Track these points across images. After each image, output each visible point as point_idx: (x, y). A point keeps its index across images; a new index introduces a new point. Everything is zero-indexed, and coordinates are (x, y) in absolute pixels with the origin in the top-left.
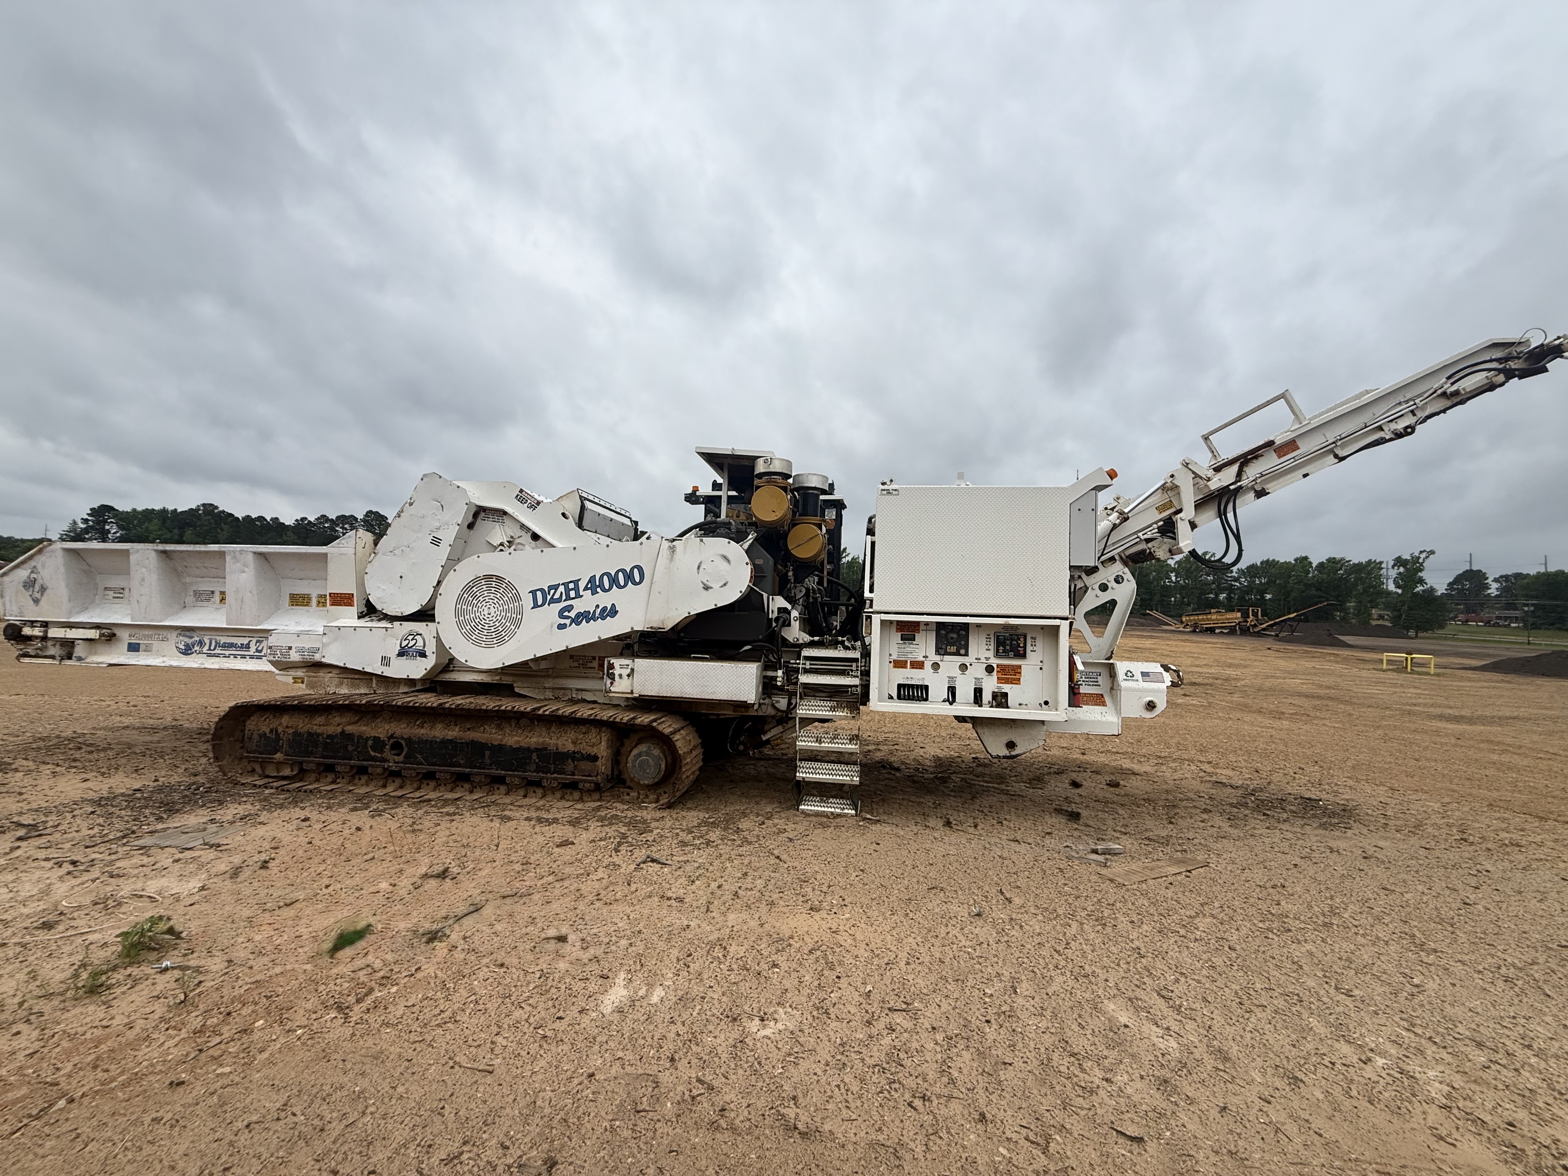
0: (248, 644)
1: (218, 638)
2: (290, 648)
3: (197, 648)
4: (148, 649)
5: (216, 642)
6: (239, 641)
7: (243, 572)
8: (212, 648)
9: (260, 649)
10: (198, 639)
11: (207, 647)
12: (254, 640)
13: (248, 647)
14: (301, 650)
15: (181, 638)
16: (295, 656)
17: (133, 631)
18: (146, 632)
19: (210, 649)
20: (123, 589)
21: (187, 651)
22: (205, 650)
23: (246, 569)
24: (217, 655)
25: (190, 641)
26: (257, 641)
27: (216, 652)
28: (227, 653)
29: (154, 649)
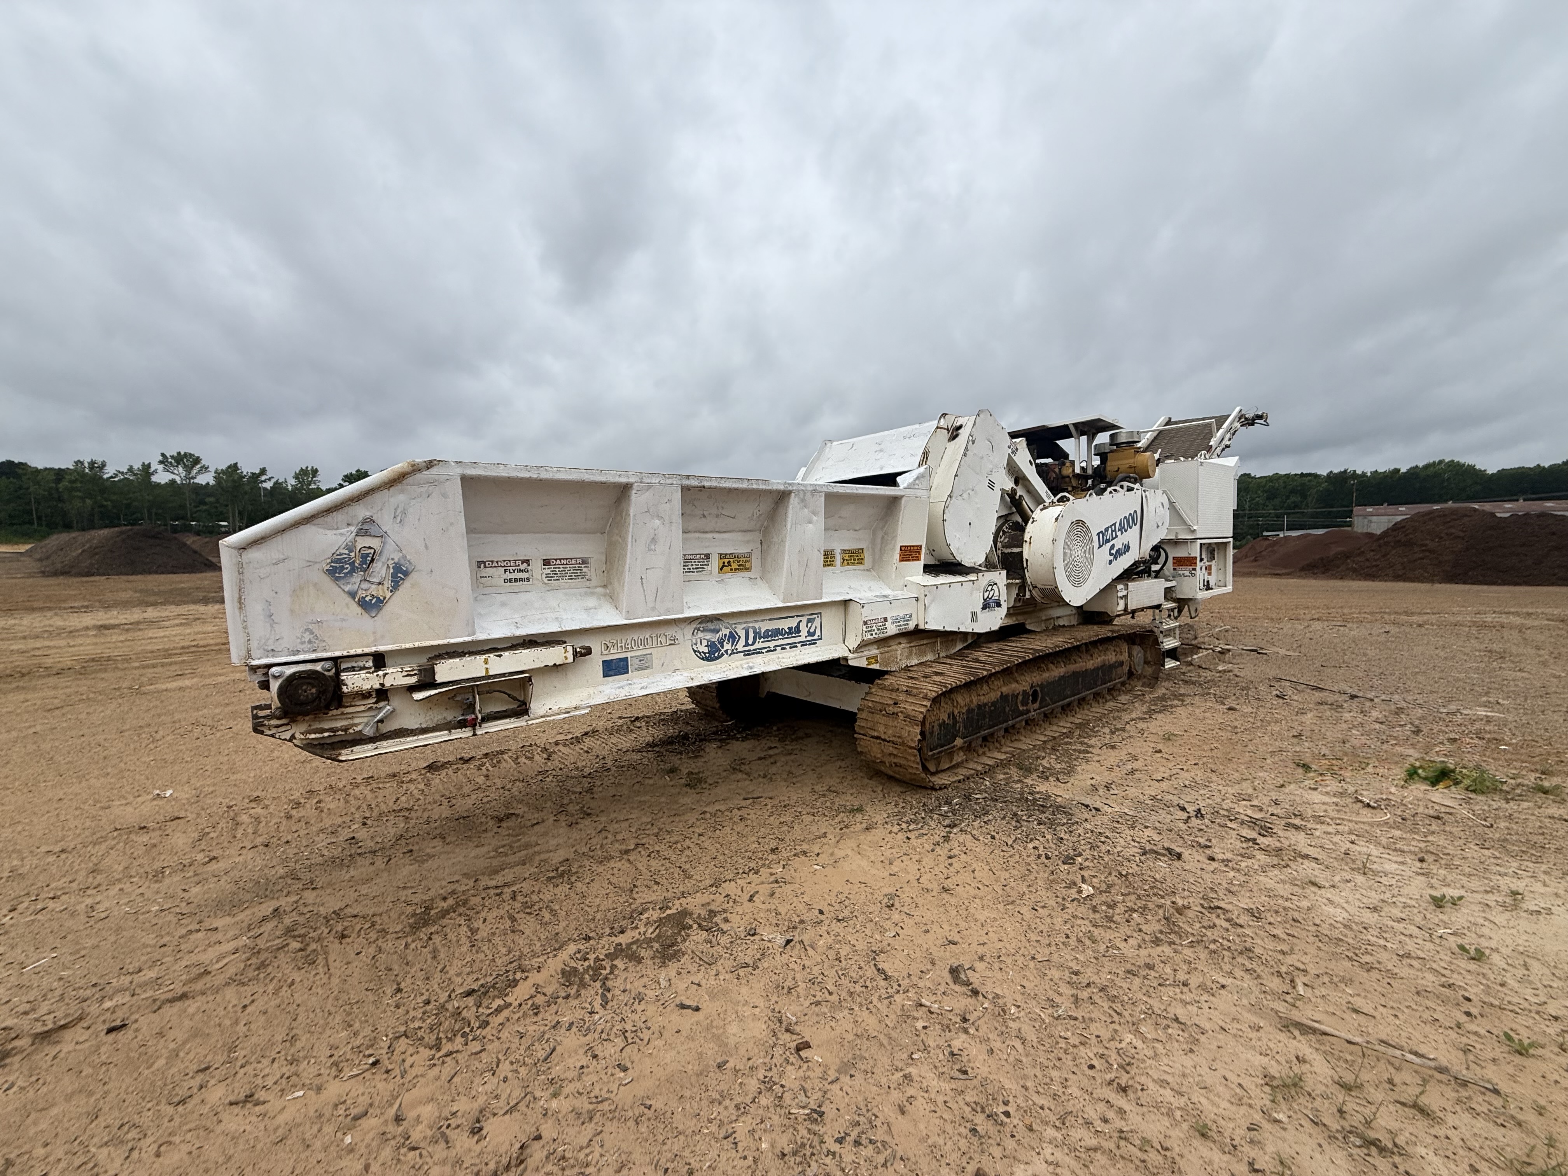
0: (798, 626)
1: (757, 625)
2: (886, 619)
3: (727, 646)
4: (644, 665)
5: (755, 633)
6: (785, 625)
7: (810, 522)
8: (750, 642)
9: (812, 630)
10: (727, 632)
11: (742, 642)
12: (804, 620)
13: (797, 630)
14: (896, 620)
15: (700, 635)
16: (892, 629)
17: (608, 639)
18: (636, 635)
19: (747, 644)
20: (527, 561)
21: (713, 654)
22: (740, 646)
23: (815, 518)
24: (758, 652)
25: (715, 638)
26: (808, 621)
27: (757, 646)
28: (771, 644)
29: (656, 663)
